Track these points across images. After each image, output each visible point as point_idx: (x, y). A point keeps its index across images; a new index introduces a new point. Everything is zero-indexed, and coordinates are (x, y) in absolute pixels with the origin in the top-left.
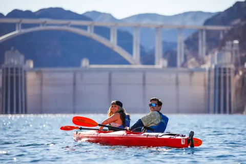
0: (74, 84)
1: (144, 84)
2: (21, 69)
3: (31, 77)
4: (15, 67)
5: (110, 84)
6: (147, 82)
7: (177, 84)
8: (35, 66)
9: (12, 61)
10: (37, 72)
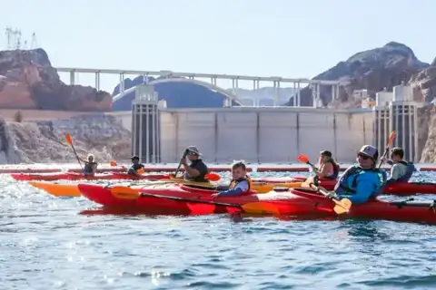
0: (216, 127)
1: (298, 127)
2: (156, 106)
3: (165, 119)
4: (147, 104)
5: (258, 127)
6: (301, 125)
7: (335, 127)
8: (168, 106)
9: (145, 96)
10: (172, 113)
